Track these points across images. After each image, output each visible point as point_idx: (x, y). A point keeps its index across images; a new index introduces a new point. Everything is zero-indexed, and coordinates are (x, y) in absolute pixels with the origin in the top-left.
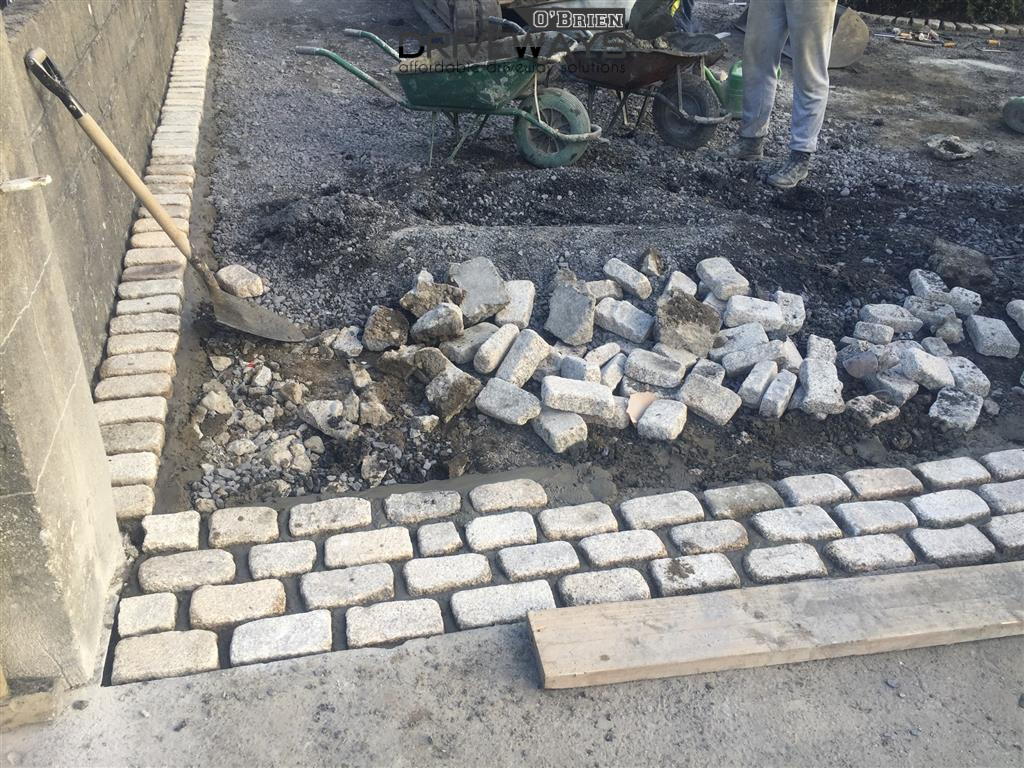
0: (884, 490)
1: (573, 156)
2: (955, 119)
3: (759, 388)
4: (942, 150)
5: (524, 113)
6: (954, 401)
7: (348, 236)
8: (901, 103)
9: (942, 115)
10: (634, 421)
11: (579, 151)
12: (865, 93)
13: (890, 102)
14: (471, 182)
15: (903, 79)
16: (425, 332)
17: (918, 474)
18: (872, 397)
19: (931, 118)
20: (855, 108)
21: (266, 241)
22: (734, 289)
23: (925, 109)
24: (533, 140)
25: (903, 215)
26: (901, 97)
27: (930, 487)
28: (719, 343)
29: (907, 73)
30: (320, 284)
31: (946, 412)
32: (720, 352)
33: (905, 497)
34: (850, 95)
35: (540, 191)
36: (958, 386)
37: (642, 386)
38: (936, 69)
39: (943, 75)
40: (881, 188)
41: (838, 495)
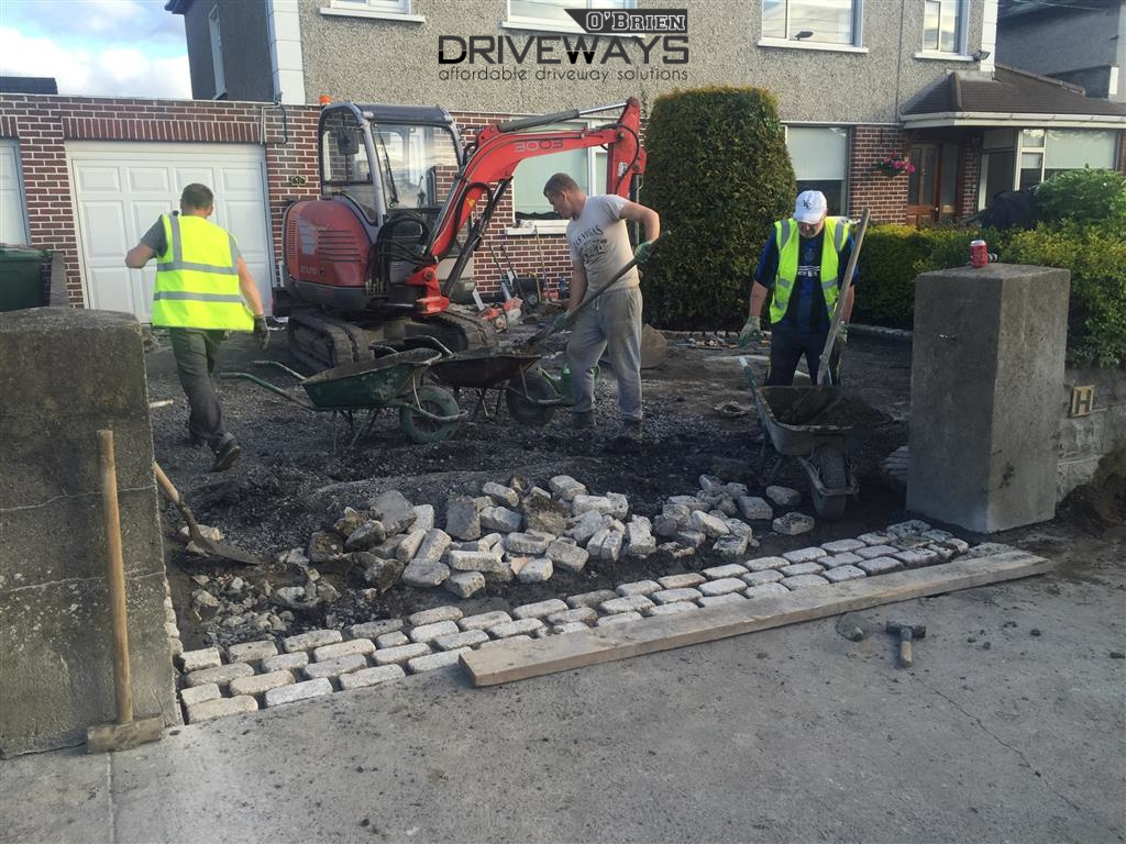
0: (682, 584)
1: (449, 433)
2: (736, 393)
3: (598, 543)
4: (725, 411)
5: (407, 404)
6: (729, 540)
7: (282, 495)
8: (696, 386)
9: (728, 391)
10: (516, 573)
11: (453, 429)
12: (670, 383)
13: (687, 386)
14: (372, 456)
15: (699, 371)
16: (356, 541)
17: (704, 575)
18: (675, 543)
19: (719, 393)
20: (662, 392)
21: (213, 509)
22: (576, 491)
23: (715, 389)
24: (416, 425)
25: (697, 451)
26: (697, 383)
27: (710, 579)
28: (570, 526)
29: (702, 367)
30: (265, 528)
31: (722, 546)
32: (572, 531)
33: (695, 586)
34: (659, 385)
35: (426, 457)
36: (731, 533)
37: (519, 555)
38: (722, 363)
39: (728, 367)
40: (682, 437)
41: (653, 590)
